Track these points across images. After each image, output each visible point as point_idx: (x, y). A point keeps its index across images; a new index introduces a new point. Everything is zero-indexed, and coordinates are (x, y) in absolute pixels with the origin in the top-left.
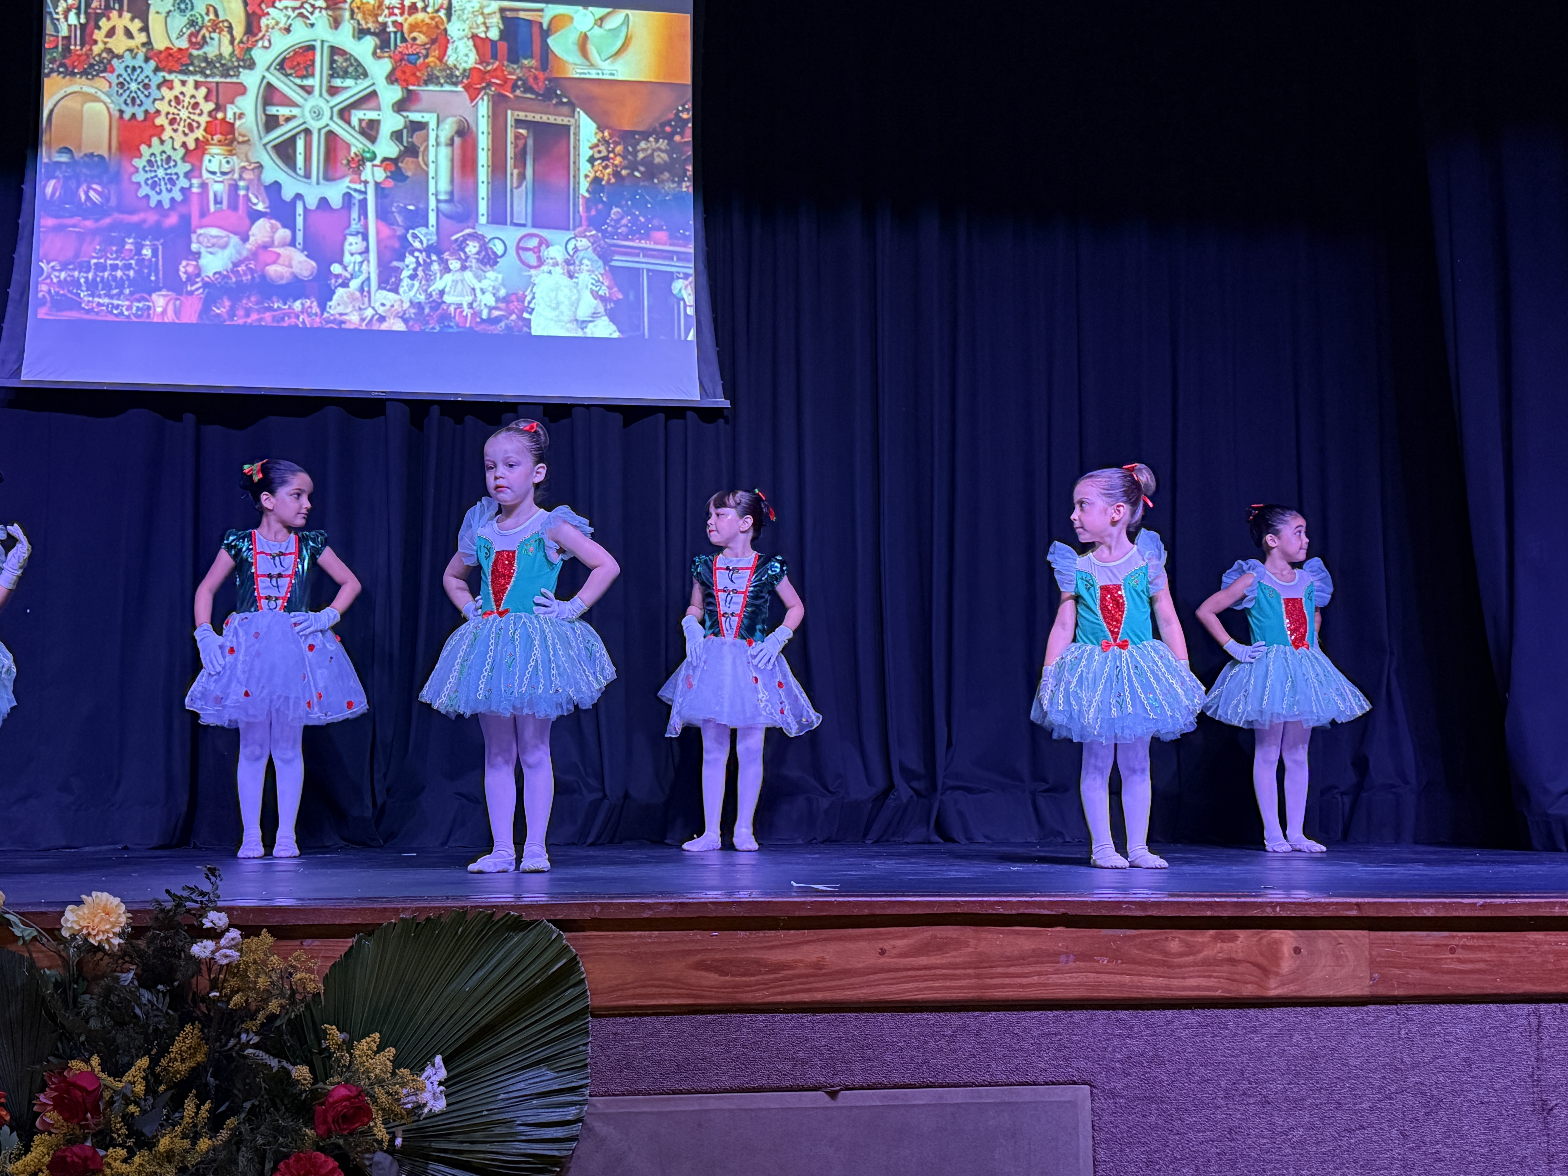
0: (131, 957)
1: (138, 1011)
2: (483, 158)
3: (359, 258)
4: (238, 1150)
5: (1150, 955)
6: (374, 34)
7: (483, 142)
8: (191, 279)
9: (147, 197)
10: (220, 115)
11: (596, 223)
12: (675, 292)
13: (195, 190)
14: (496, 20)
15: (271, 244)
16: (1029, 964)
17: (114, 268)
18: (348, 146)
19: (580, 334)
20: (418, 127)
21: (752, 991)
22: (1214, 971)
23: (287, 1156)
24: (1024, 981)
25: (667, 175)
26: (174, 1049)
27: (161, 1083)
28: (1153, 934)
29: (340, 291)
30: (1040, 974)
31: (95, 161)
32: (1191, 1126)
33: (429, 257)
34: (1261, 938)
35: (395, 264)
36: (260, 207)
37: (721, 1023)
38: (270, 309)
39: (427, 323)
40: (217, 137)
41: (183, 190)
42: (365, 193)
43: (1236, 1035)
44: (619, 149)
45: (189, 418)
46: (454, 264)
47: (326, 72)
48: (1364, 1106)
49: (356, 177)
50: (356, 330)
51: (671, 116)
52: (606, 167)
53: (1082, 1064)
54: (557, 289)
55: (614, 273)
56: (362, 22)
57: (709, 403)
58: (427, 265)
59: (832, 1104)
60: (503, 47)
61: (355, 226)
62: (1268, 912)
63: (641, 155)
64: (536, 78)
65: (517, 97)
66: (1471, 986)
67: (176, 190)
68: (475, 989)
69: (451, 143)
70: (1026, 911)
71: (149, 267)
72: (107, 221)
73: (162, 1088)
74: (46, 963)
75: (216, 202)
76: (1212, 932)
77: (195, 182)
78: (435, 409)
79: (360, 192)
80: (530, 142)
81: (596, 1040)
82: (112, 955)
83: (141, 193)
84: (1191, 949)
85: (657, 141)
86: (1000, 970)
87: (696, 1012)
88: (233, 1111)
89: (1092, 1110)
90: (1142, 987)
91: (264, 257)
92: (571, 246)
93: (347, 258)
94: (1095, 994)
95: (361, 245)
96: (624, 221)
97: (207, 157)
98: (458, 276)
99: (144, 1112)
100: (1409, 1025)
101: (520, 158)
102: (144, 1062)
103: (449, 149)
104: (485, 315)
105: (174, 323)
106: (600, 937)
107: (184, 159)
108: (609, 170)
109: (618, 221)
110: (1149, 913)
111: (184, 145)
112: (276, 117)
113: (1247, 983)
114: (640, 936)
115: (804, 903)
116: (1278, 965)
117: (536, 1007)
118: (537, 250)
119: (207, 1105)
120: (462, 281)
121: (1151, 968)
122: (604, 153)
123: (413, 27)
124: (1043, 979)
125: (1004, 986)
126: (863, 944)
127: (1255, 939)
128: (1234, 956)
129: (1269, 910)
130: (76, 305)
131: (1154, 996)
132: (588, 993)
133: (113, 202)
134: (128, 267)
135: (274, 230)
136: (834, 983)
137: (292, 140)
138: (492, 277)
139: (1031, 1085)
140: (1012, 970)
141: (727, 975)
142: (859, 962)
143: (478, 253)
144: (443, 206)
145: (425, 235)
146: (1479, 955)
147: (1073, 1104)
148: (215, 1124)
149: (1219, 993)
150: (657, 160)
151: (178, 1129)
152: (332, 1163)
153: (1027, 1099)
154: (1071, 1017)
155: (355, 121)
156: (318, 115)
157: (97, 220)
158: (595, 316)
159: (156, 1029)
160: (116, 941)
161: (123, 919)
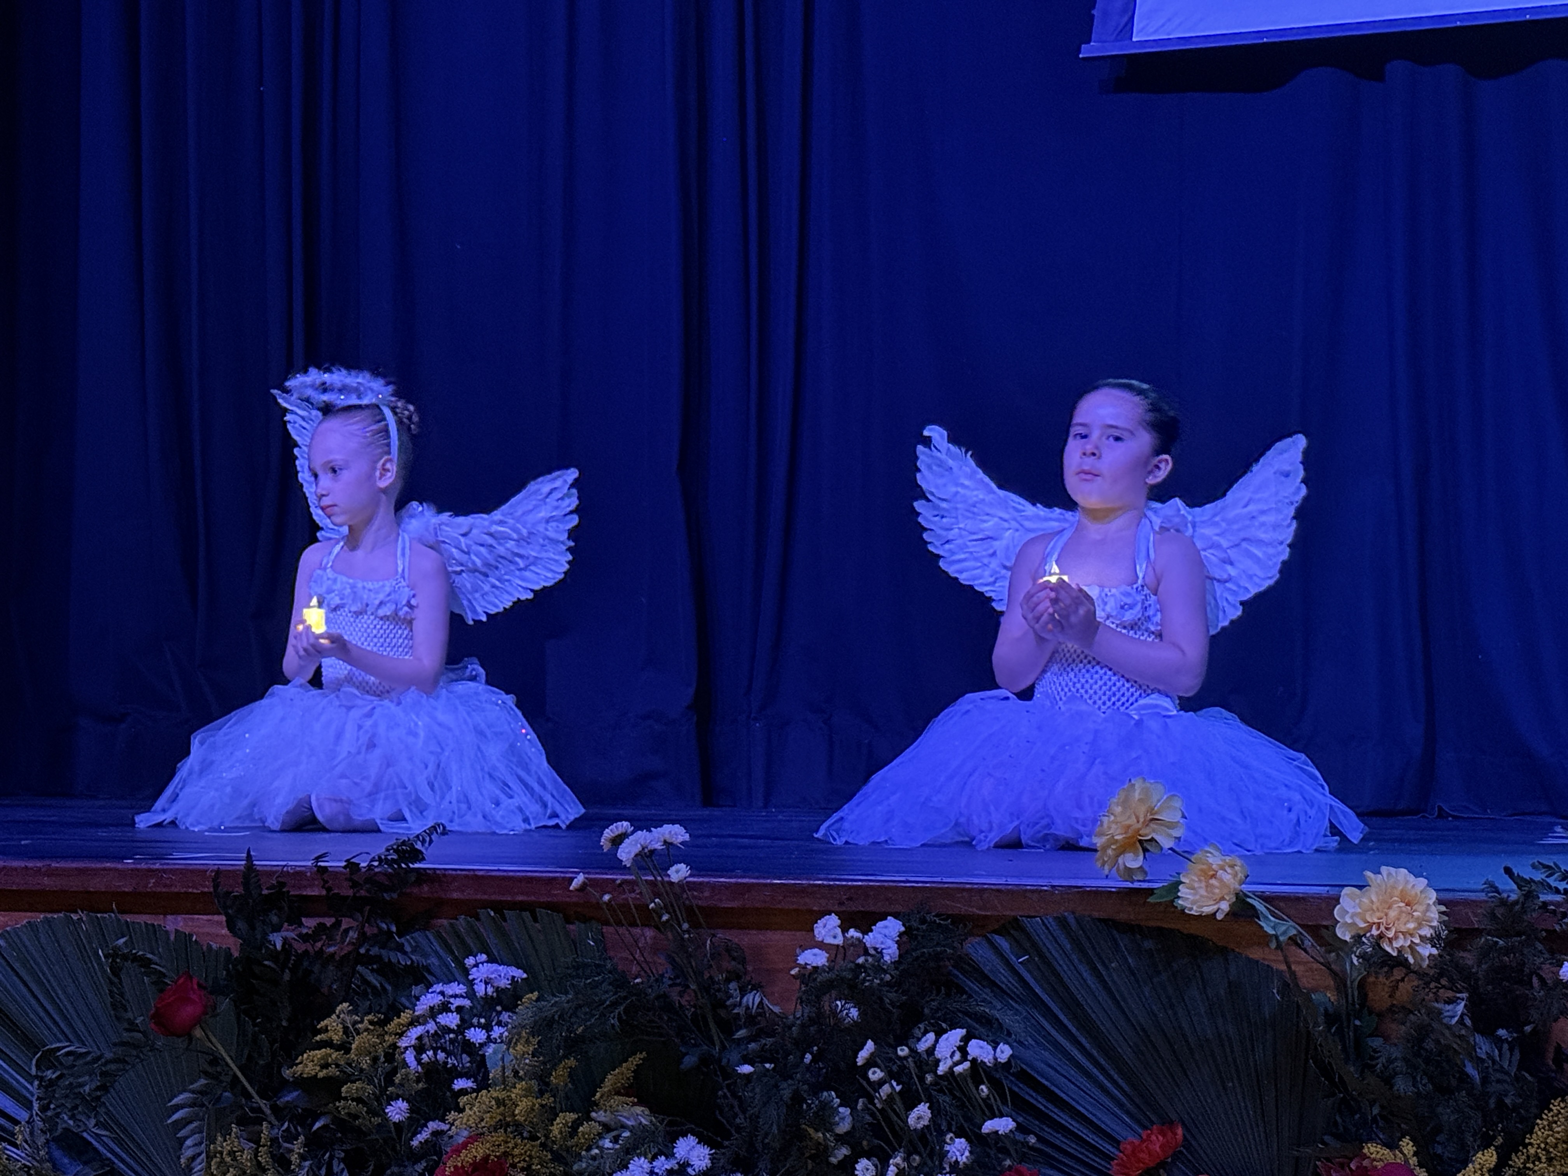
0: (1451, 980)
1: (1470, 1070)
26: (1533, 1140)
74: (1313, 981)
82: (1421, 974)
159: (1500, 1103)
160: (1427, 951)
161: (1434, 915)
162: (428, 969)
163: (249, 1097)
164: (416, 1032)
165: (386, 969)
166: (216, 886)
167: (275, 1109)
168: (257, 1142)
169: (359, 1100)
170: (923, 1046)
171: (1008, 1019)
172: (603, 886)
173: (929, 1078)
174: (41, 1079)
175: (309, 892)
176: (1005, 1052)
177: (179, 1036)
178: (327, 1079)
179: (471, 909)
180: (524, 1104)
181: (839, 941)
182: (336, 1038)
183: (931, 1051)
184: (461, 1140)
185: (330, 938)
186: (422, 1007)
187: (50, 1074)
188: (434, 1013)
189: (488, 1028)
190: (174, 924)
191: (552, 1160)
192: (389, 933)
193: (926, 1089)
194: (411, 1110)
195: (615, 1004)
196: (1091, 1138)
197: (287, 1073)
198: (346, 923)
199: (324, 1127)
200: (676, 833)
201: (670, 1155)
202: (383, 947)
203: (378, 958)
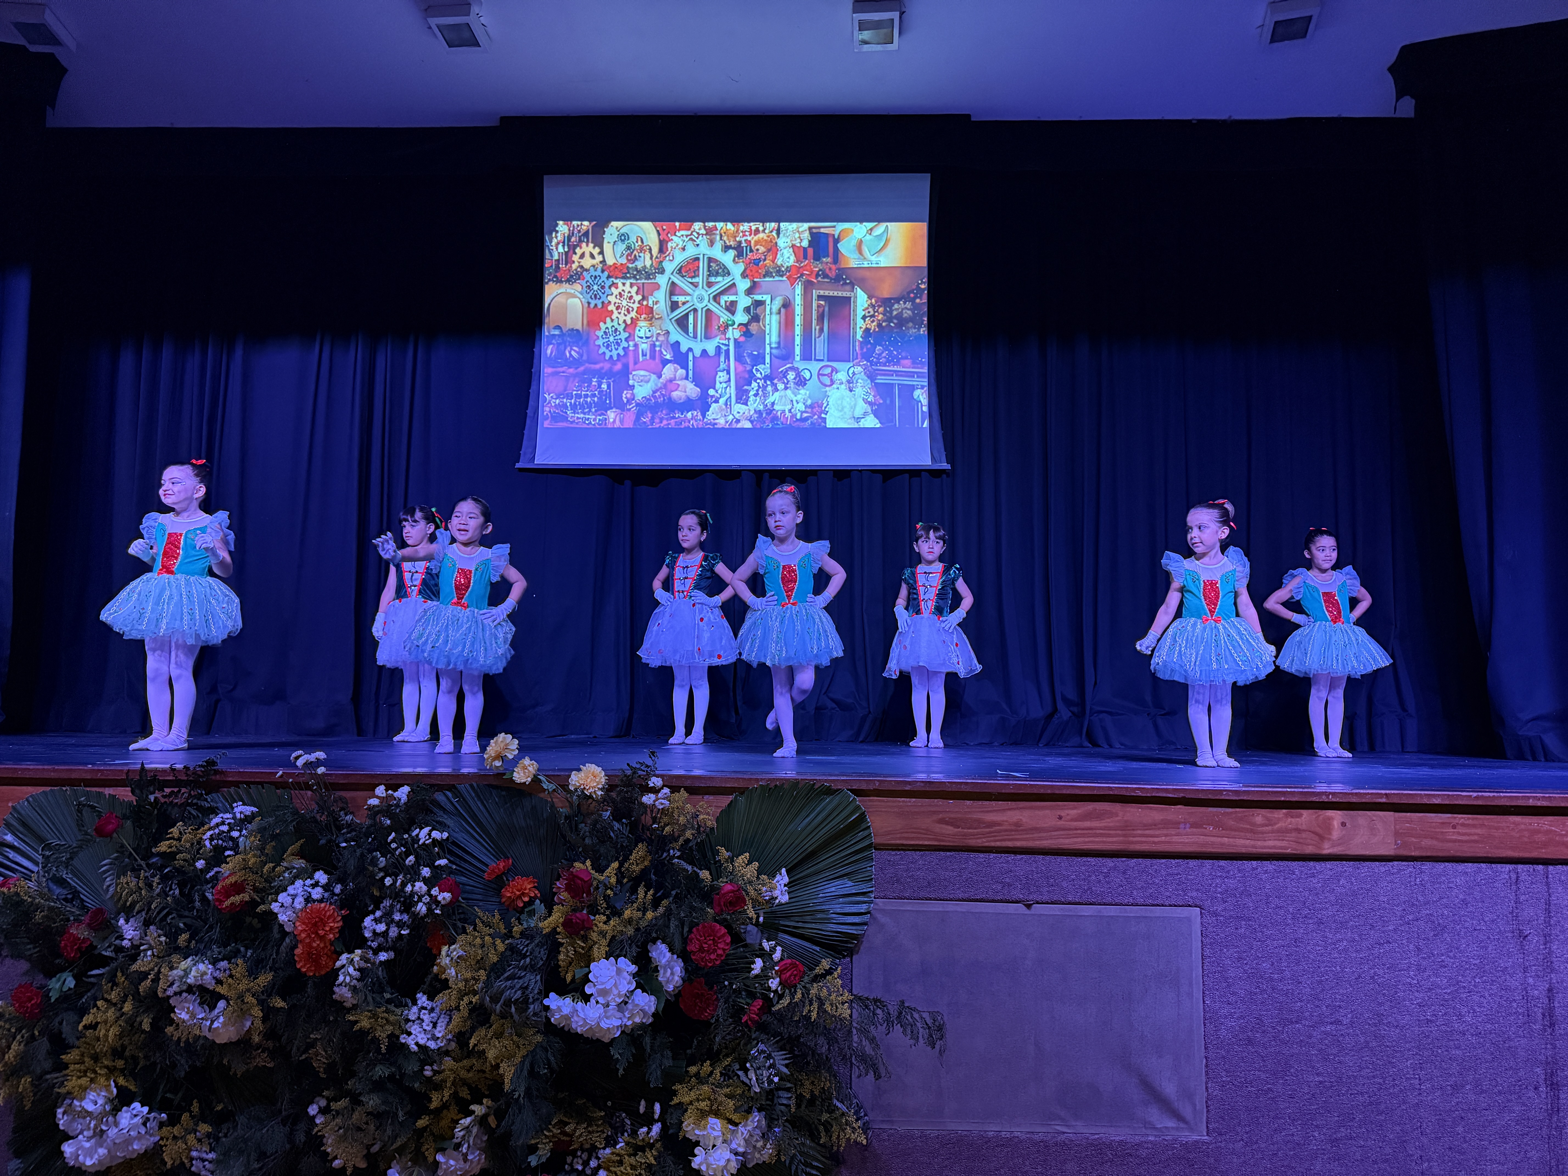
0: (608, 802)
1: (612, 834)
2: (798, 320)
3: (725, 385)
4: (669, 920)
5: (1241, 825)
6: (734, 248)
7: (798, 310)
8: (629, 401)
9: (604, 353)
10: (645, 303)
11: (866, 356)
12: (915, 397)
13: (631, 348)
14: (807, 235)
15: (675, 379)
16: (1159, 829)
17: (586, 396)
18: (719, 318)
19: (856, 426)
20: (759, 304)
21: (975, 838)
22: (1286, 837)
23: (697, 924)
24: (1156, 839)
25: (911, 324)
26: (632, 857)
27: (624, 877)
28: (1244, 811)
29: (714, 405)
30: (1166, 835)
31: (575, 334)
32: (1269, 937)
33: (765, 382)
34: (1319, 816)
35: (746, 387)
36: (668, 357)
37: (955, 858)
38: (674, 418)
39: (765, 422)
40: (643, 316)
41: (624, 348)
42: (728, 345)
43: (1300, 878)
44: (881, 309)
45: (628, 483)
46: (781, 386)
47: (706, 273)
48: (1390, 928)
49: (723, 336)
50: (723, 428)
51: (914, 287)
52: (873, 322)
53: (1194, 894)
54: (842, 398)
55: (877, 387)
56: (727, 242)
57: (937, 466)
58: (765, 388)
59: (1027, 912)
60: (810, 251)
61: (723, 366)
62: (1324, 799)
63: (895, 313)
64: (830, 269)
65: (819, 281)
66: (1467, 851)
67: (620, 349)
68: (803, 830)
69: (779, 312)
70: (1157, 795)
71: (606, 395)
72: (582, 369)
73: (625, 880)
74: (560, 805)
75: (643, 355)
76: (1284, 811)
77: (631, 343)
78: (766, 475)
79: (725, 345)
80: (827, 309)
81: (877, 864)
82: (597, 801)
83: (601, 351)
84: (1270, 822)
85: (905, 303)
86: (1139, 832)
87: (940, 850)
88: (666, 896)
89: (1201, 924)
90: (1236, 846)
91: (670, 386)
92: (851, 371)
93: (718, 385)
94: (1204, 850)
95: (726, 377)
96: (884, 355)
97: (638, 328)
98: (783, 393)
99: (615, 894)
100: (1423, 876)
101: (821, 318)
102: (615, 865)
103: (778, 316)
104: (798, 417)
105: (619, 428)
106: (879, 801)
107: (624, 330)
108: (875, 323)
109: (880, 355)
110: (1242, 798)
111: (625, 321)
112: (677, 302)
113: (1309, 845)
114: (903, 801)
115: (1008, 784)
116: (1330, 834)
117: (840, 842)
118: (830, 375)
119: (651, 892)
120: (786, 396)
121: (1242, 834)
122: (872, 313)
123: (757, 243)
124: (1168, 839)
125: (1142, 842)
126: (1047, 812)
127: (1314, 816)
128: (1300, 827)
129: (1324, 797)
130: (565, 419)
131: (1244, 851)
132: (872, 835)
133: (585, 357)
134: (594, 395)
135: (676, 370)
136: (1028, 836)
137: (687, 315)
138: (803, 392)
139: (1160, 906)
140: (1147, 832)
141: (959, 827)
142: (1043, 823)
143: (795, 379)
144: (774, 351)
145: (764, 369)
146: (1473, 831)
147: (1189, 919)
148: (656, 904)
149: (1289, 851)
150: (905, 315)
151: (635, 905)
152: (724, 930)
153: (1157, 915)
154: (1188, 863)
155: (723, 303)
156: (701, 299)
157: (576, 368)
158: (865, 414)
159: (622, 845)
160: (600, 793)
161: (603, 780)
162: (217, 808)
163: (136, 860)
164: (211, 832)
165: (199, 808)
166: (127, 777)
167: (148, 865)
168: (139, 878)
169: (185, 860)
170: (414, 834)
171: (449, 822)
172: (290, 775)
173: (416, 846)
174: (43, 856)
175: (168, 778)
176: (445, 835)
177: (107, 837)
178: (170, 852)
179: (236, 784)
180: (253, 860)
181: (384, 795)
182: (176, 836)
183: (417, 835)
184: (226, 875)
185: (176, 796)
186: (212, 824)
187: (47, 853)
188: (217, 825)
189: (240, 831)
190: (108, 791)
191: (265, 881)
192: (202, 794)
193: (415, 850)
194: (206, 864)
195: (292, 821)
196: (478, 865)
197: (153, 850)
198: (183, 790)
199: (170, 871)
200: (321, 755)
201: (312, 878)
202: (199, 799)
203: (196, 804)
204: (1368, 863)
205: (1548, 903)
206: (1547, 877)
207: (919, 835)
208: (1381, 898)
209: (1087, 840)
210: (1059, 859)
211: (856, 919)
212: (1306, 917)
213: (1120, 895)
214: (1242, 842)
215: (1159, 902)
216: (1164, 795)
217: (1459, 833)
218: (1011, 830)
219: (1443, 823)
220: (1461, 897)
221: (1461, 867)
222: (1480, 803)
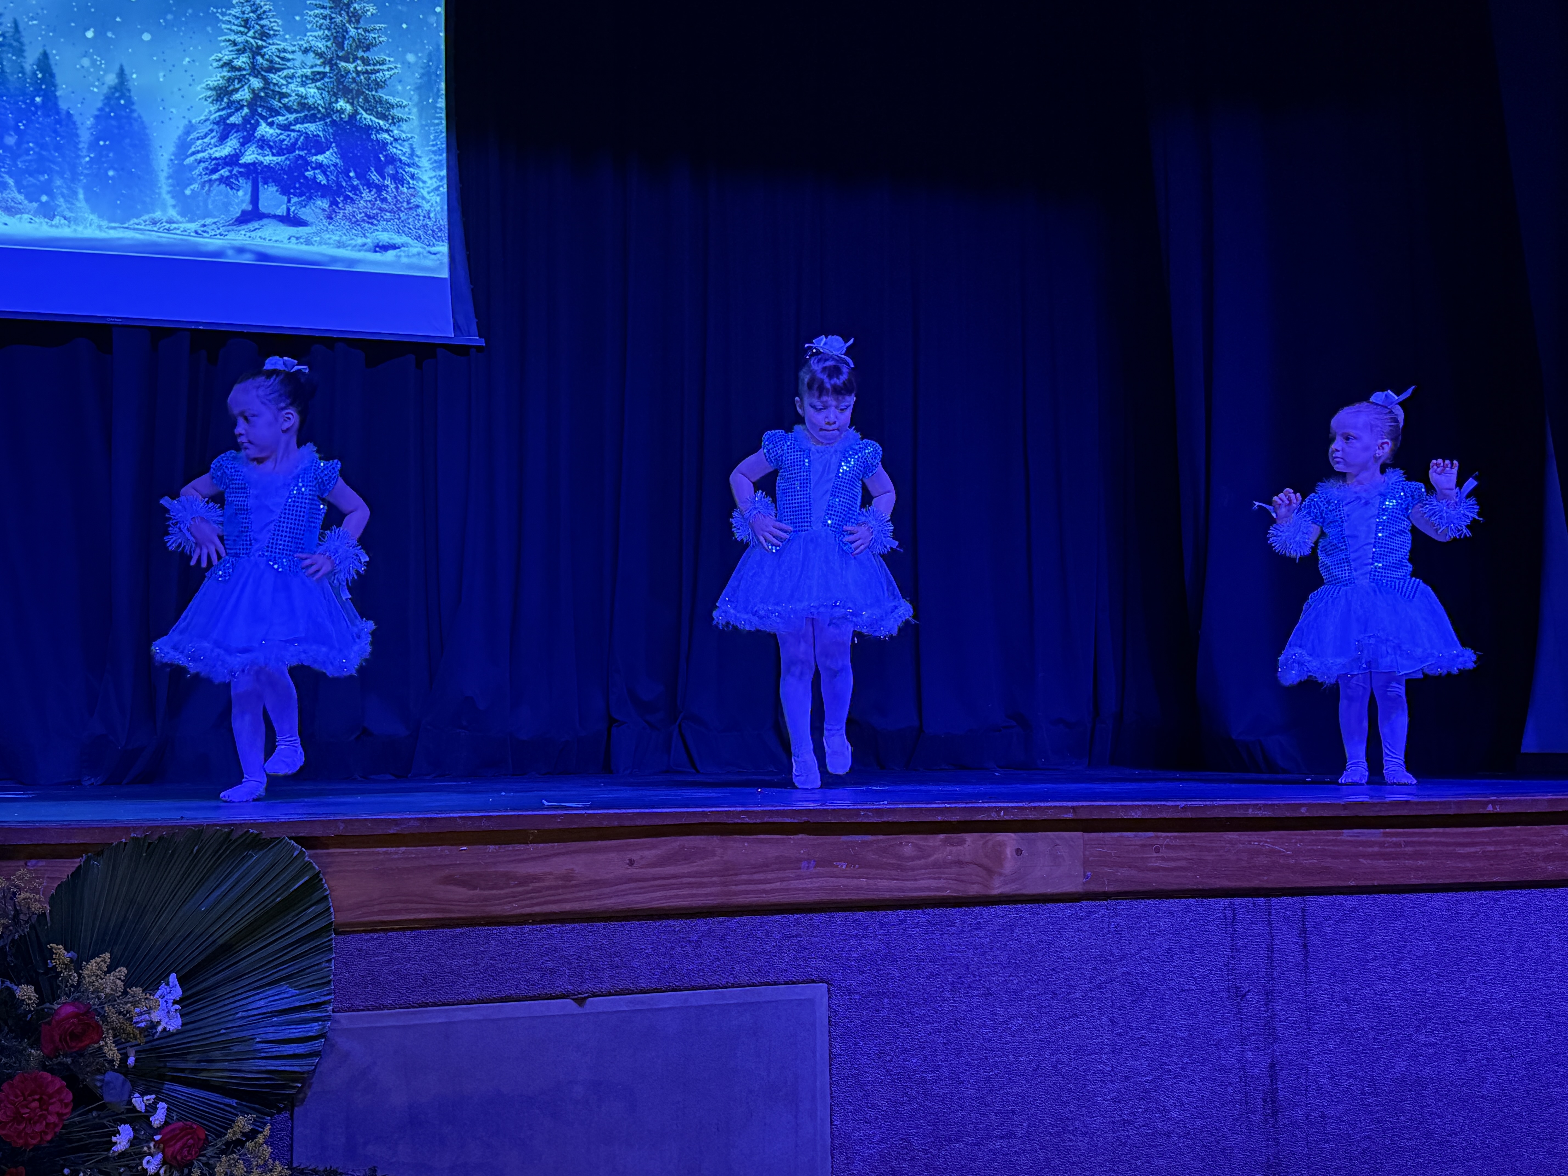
5: (885, 860)
16: (772, 871)
21: (500, 904)
22: (944, 873)
24: (768, 887)
28: (888, 839)
30: (782, 880)
32: (920, 1019)
34: (986, 842)
37: (469, 937)
43: (962, 932)
48: (1077, 995)
53: (820, 964)
57: (463, 340)
59: (580, 1010)
62: (994, 816)
66: (1173, 882)
68: (211, 909)
70: (770, 820)
76: (942, 836)
81: (340, 957)
84: (923, 853)
86: (744, 877)
87: (443, 926)
89: (829, 1006)
90: (878, 890)
94: (834, 898)
100: (1119, 920)
106: (345, 854)
110: (885, 819)
113: (973, 884)
114: (386, 852)
115: (554, 816)
116: (1002, 866)
117: (277, 925)
121: (885, 872)
124: (785, 885)
125: (747, 892)
126: (612, 855)
127: (981, 843)
128: (961, 858)
129: (994, 814)
131: (888, 897)
132: (332, 909)
136: (582, 894)
139: (772, 985)
140: (756, 877)
141: (475, 888)
142: (607, 873)
146: (1181, 854)
147: (811, 1001)
149: (947, 893)
152: (60, 1084)
153: (769, 999)
154: (811, 919)
204: (1049, 905)
205: (1271, 948)
206: (1270, 914)
207: (411, 906)
208: (1067, 954)
209: (668, 893)
210: (628, 925)
211: (301, 1049)
212: (970, 987)
213: (715, 972)
214: (885, 883)
215: (772, 978)
216: (780, 820)
217: (1163, 859)
218: (556, 888)
219: (1143, 846)
220: (1166, 946)
221: (1166, 904)
222: (1189, 815)
